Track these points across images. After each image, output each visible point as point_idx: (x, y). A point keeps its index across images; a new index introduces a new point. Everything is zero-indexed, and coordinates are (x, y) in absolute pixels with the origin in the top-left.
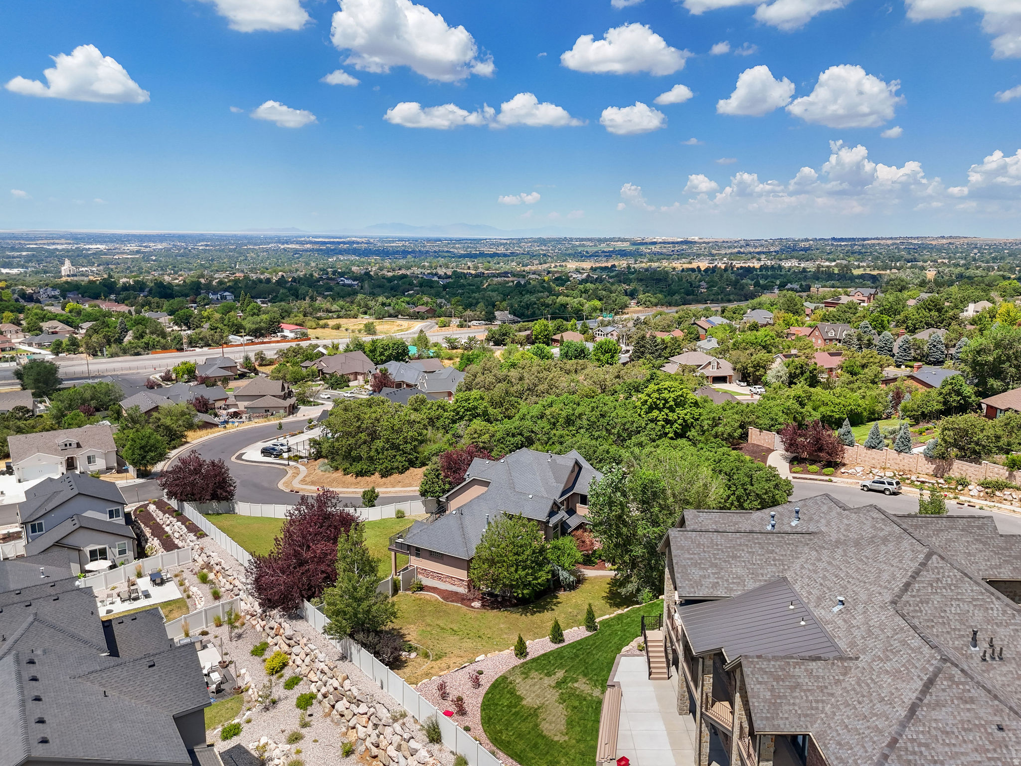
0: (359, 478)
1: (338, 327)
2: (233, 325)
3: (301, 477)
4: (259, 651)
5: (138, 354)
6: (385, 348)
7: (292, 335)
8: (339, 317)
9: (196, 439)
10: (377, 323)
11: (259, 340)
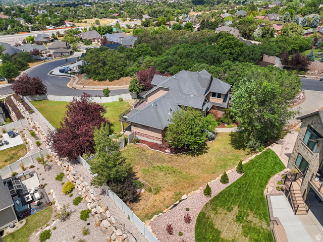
0: (100, 82)
1: (86, 22)
2: (47, 22)
3: (76, 81)
4: (60, 177)
5: (13, 34)
6: (104, 28)
7: (69, 26)
8: (86, 18)
9: (33, 66)
10: (100, 20)
11: (58, 27)
